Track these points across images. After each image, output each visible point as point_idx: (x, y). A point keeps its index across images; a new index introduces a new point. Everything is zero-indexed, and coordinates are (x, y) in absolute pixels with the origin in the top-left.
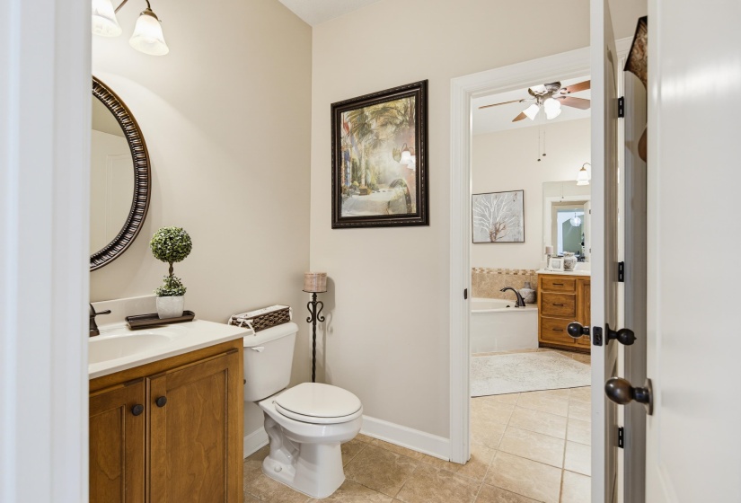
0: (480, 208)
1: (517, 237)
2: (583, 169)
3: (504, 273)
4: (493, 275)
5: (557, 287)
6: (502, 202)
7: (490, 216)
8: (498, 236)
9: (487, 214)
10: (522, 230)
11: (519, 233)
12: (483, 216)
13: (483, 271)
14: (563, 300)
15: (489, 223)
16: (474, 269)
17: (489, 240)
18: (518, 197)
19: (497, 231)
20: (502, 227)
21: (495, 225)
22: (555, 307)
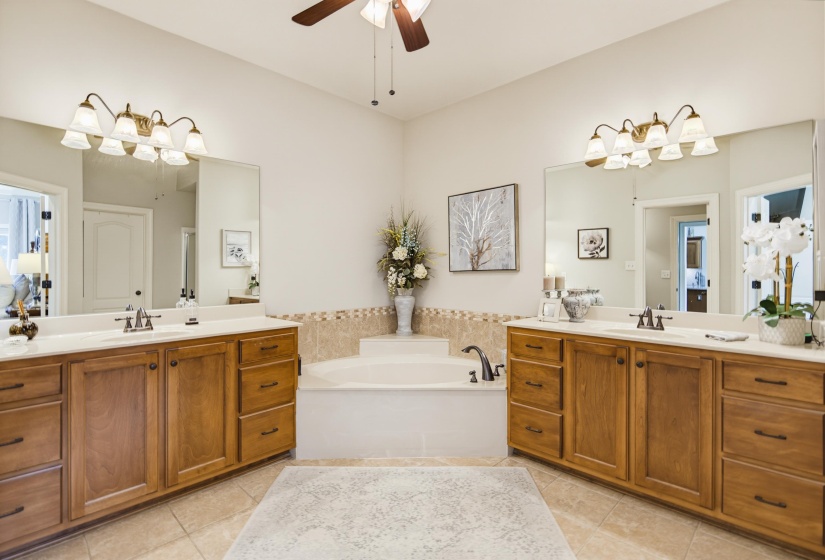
0: (460, 217)
1: (505, 263)
2: (596, 136)
3: (490, 320)
4: (477, 322)
5: (533, 353)
6: (485, 205)
7: (471, 230)
8: (481, 261)
9: (467, 225)
10: (513, 249)
11: (509, 254)
12: (463, 228)
13: (464, 315)
14: (542, 376)
15: (469, 241)
16: (453, 312)
17: (469, 267)
18: (508, 197)
19: (480, 252)
20: (486, 246)
21: (477, 242)
22: (529, 387)
